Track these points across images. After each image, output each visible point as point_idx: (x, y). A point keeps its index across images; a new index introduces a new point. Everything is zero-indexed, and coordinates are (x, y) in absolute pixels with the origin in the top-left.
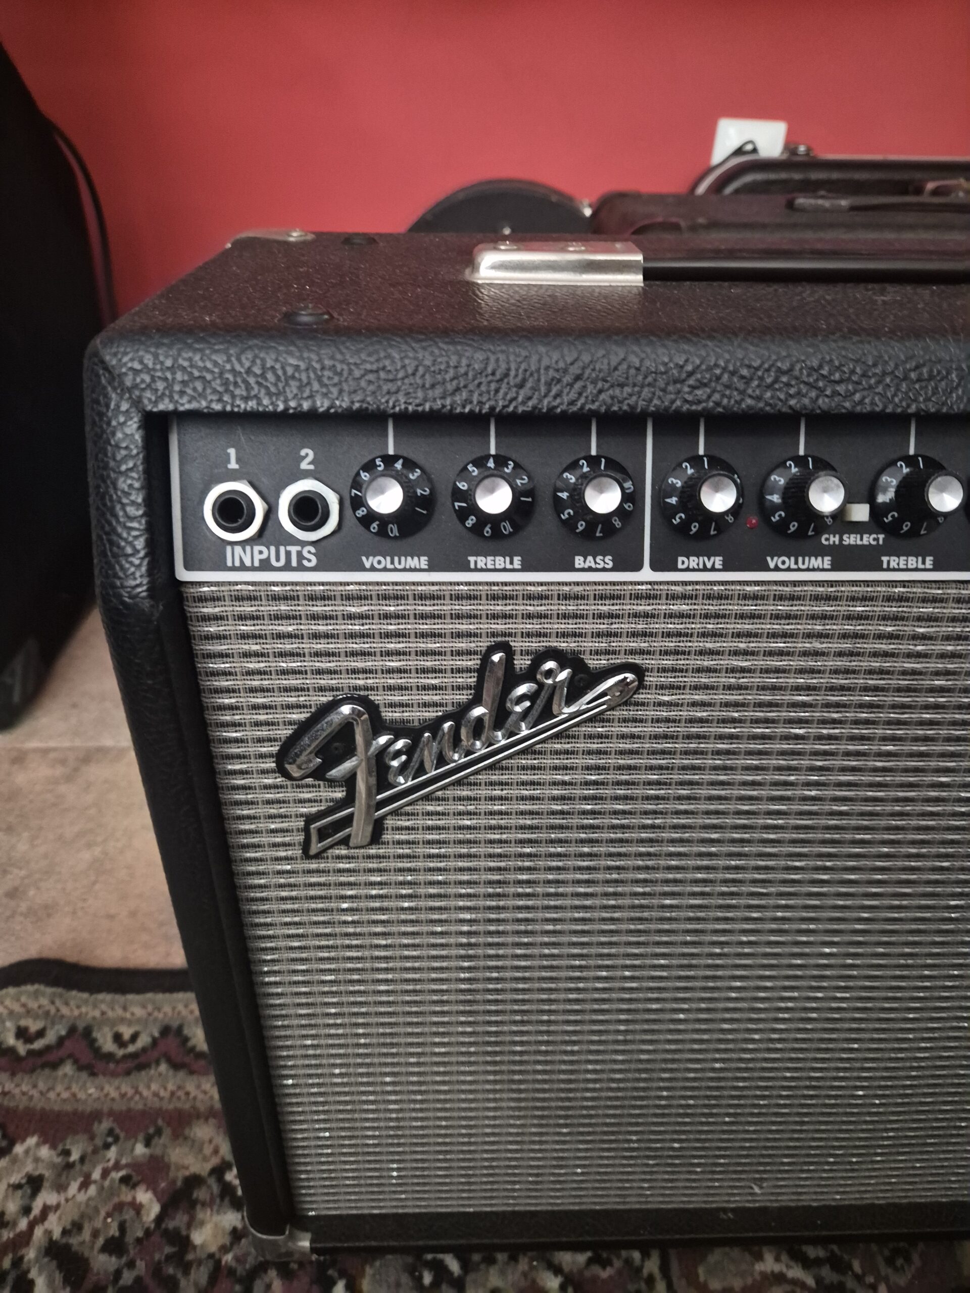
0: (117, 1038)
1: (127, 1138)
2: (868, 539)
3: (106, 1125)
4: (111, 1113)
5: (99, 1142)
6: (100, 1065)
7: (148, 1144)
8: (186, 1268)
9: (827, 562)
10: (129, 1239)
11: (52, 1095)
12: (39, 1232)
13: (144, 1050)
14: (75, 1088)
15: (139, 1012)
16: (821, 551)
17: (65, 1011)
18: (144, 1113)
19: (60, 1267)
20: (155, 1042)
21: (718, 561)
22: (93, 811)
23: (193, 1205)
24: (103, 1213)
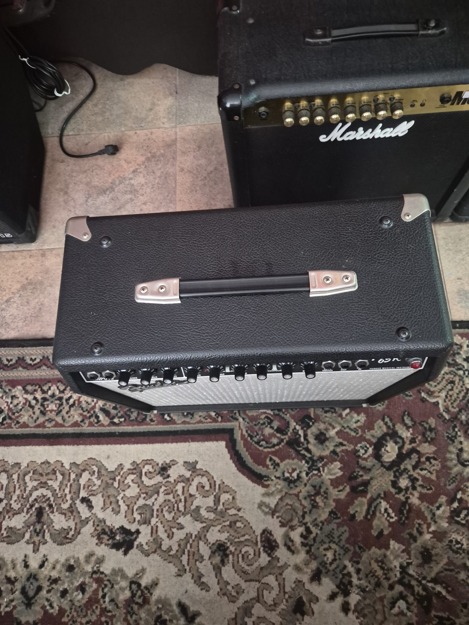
8: (132, 413)
10: (118, 407)
19: (104, 413)
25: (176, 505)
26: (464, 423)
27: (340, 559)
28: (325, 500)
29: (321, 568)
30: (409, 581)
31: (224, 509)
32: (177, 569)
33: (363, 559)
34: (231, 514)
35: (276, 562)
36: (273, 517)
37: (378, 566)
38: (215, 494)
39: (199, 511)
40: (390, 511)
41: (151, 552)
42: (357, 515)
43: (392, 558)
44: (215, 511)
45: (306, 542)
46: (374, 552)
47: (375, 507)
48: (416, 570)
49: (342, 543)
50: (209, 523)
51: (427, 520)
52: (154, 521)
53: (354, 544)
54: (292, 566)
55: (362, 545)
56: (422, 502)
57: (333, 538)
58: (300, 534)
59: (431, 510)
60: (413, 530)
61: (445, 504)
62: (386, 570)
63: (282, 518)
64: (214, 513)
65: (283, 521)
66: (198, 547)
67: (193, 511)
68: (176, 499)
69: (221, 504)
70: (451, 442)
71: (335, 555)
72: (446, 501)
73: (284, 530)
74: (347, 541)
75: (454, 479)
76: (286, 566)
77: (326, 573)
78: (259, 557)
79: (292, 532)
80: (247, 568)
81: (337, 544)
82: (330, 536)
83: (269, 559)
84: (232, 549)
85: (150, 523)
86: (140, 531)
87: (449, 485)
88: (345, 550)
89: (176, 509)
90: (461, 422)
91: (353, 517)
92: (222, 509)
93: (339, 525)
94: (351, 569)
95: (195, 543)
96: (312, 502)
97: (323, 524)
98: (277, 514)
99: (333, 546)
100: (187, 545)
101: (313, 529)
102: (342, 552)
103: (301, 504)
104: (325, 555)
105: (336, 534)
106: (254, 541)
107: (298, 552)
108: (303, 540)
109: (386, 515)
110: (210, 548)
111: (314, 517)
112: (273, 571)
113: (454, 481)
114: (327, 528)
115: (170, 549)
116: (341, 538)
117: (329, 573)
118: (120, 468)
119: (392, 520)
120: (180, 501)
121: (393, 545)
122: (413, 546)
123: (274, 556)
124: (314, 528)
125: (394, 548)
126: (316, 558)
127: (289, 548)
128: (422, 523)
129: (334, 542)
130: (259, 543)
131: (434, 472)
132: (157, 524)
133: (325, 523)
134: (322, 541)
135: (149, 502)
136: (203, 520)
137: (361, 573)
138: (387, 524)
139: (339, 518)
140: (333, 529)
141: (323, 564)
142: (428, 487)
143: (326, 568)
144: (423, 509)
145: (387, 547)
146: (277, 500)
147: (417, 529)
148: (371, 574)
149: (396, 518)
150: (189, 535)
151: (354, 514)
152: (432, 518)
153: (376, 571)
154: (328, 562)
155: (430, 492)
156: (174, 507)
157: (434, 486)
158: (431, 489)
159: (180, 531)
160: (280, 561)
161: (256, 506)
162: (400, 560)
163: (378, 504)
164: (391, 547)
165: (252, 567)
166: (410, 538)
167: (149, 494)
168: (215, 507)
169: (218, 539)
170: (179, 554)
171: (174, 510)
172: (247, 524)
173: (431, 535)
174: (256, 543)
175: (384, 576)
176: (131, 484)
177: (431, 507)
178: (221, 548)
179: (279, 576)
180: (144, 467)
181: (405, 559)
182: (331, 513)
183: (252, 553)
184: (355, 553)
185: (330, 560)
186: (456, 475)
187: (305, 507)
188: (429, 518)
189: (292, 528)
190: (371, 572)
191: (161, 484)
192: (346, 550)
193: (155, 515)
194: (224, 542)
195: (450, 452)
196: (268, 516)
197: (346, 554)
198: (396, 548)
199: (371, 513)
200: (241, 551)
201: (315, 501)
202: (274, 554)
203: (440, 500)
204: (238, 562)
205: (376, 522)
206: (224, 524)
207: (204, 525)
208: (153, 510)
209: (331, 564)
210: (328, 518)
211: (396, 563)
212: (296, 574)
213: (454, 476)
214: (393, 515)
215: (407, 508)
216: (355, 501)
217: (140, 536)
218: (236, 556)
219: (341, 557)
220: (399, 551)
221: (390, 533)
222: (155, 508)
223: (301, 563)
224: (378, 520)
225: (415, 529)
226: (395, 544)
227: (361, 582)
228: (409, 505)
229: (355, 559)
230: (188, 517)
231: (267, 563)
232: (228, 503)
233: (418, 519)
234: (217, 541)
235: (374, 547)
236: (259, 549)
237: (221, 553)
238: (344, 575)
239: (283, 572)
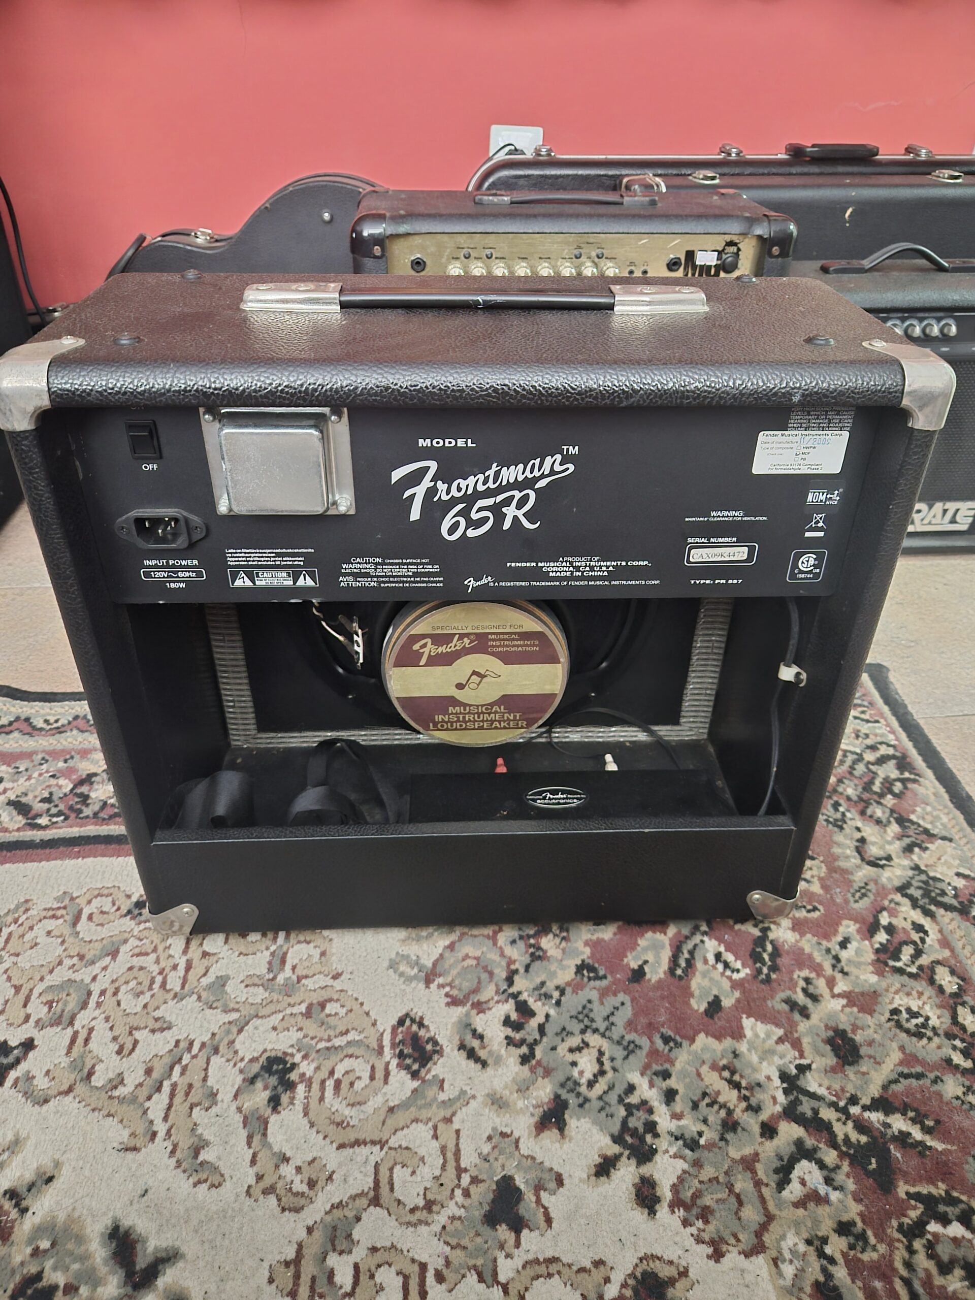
0: (46, 721)
1: (54, 760)
3: (40, 756)
4: (44, 751)
5: (36, 763)
6: (35, 733)
7: (66, 761)
8: (87, 805)
10: (55, 798)
11: (7, 745)
13: (63, 726)
14: (21, 742)
15: (60, 710)
17: (12, 709)
18: (63, 751)
19: (15, 809)
20: (69, 722)
22: (27, 621)
23: (92, 783)
24: (39, 789)
25: (159, 979)
26: (855, 798)
27: (615, 1070)
28: (564, 944)
29: (564, 1095)
30: (816, 1112)
31: (295, 978)
32: (126, 1133)
33: (678, 1065)
34: (311, 986)
35: (435, 1088)
36: (428, 987)
37: (722, 1078)
38: (273, 948)
39: (224, 985)
40: (729, 957)
41: (55, 1092)
42: (646, 968)
43: (755, 1058)
44: (268, 984)
45: (518, 1036)
46: (705, 1049)
47: (691, 953)
48: (826, 1083)
49: (616, 1033)
50: (246, 1011)
51: (823, 970)
52: (82, 1020)
53: (651, 1028)
54: (480, 1099)
55: (670, 1033)
56: (802, 935)
57: (592, 1020)
58: (503, 1018)
59: (828, 951)
60: (795, 993)
61: (858, 937)
62: (746, 1088)
63: (452, 987)
64: (266, 990)
65: (455, 992)
66: (206, 1069)
67: (209, 987)
68: (163, 964)
69: (288, 967)
70: (836, 829)
71: (600, 1063)
72: (858, 931)
73: (459, 1012)
74: (630, 1025)
75: (863, 891)
76: (464, 1098)
77: (581, 1106)
78: (386, 1081)
79: (481, 1015)
80: (347, 1112)
81: (603, 1035)
82: (584, 1016)
83: (416, 1084)
84: (306, 1068)
85: (71, 1023)
86: (36, 1043)
87: (856, 901)
88: (626, 1048)
89: (156, 986)
90: (849, 799)
91: (638, 975)
92: (287, 979)
93: (604, 993)
94: (647, 1091)
95: (201, 1062)
96: (532, 950)
97: (562, 993)
98: (441, 980)
99: (594, 1040)
100: (172, 1068)
101: (536, 1006)
102: (620, 1053)
103: (502, 955)
104: (574, 1064)
105: (599, 1012)
106: (375, 1045)
107: (498, 1061)
108: (509, 1031)
109: (720, 966)
110: (241, 1071)
111: (538, 981)
112: (424, 1114)
113: (864, 895)
114: (574, 1001)
115: (118, 1081)
116: (612, 1019)
117: (587, 1106)
118: (22, 909)
119: (735, 976)
120: (175, 967)
121: (752, 1029)
122: (803, 1026)
123: (429, 1077)
124: (539, 1003)
125: (756, 1035)
126: (548, 1072)
127: (471, 1054)
128: (813, 975)
129: (596, 1031)
130: (387, 1050)
131: (815, 880)
132: (93, 1023)
133: (568, 990)
134: (564, 1029)
135: (85, 975)
136: (232, 1005)
137: (678, 1098)
138: (726, 984)
139: (605, 977)
140: (590, 1002)
141: (569, 1083)
142: (809, 907)
143: (579, 1095)
144: (807, 950)
145: (738, 1034)
146: (440, 951)
147: (805, 991)
148: (707, 1100)
149: (748, 971)
150: (183, 1045)
151: (641, 967)
152: (834, 966)
153: (718, 1093)
154: (584, 1081)
155: (816, 914)
156: (152, 981)
157: (821, 903)
158: (815, 909)
159: (158, 1035)
160: (446, 1086)
161: (386, 964)
162: (777, 1061)
163: (695, 946)
164: (748, 1033)
165: (363, 1107)
166: (792, 1010)
167: (88, 957)
168: (271, 976)
169: (269, 1047)
170: (143, 1093)
171: (150, 988)
172: (356, 1006)
173: (844, 1001)
174: (380, 1051)
175: (744, 1105)
176: (42, 939)
177: (824, 943)
178: (275, 1067)
179: (441, 1126)
180: (89, 902)
181: (789, 1057)
182: (580, 969)
183: (366, 1075)
184: (654, 1053)
185: (588, 1075)
186: (866, 884)
187: (511, 962)
188: (827, 966)
189: (480, 1007)
190: (705, 1094)
191: (126, 935)
192: (630, 1049)
193: (92, 1003)
194: (285, 1053)
195: (839, 845)
196: (413, 984)
197: (630, 1057)
198: (762, 1036)
199: (683, 964)
200: (332, 1073)
201: (539, 948)
202: (429, 1071)
203: (841, 929)
204: (322, 1099)
205: (696, 983)
206: (289, 1011)
207: (234, 1016)
208: (89, 994)
209: (591, 1084)
210: (573, 980)
211: (768, 1071)
212: (493, 1115)
213: (863, 885)
214: (738, 965)
215: (769, 948)
216: (640, 941)
217: (31, 1055)
218: (316, 1086)
219: (618, 1063)
220: (771, 1042)
221: (738, 1001)
222: (96, 989)
223: (506, 1087)
224: (704, 975)
225: (799, 990)
226: (755, 1025)
227: (683, 1122)
228: (772, 942)
229: (656, 1067)
230: (191, 1002)
231: (409, 1093)
232: (306, 964)
233: (800, 969)
234: (265, 1051)
235: (702, 1036)
236: (388, 1064)
237: (273, 1080)
238: (629, 1108)
239: (454, 1114)
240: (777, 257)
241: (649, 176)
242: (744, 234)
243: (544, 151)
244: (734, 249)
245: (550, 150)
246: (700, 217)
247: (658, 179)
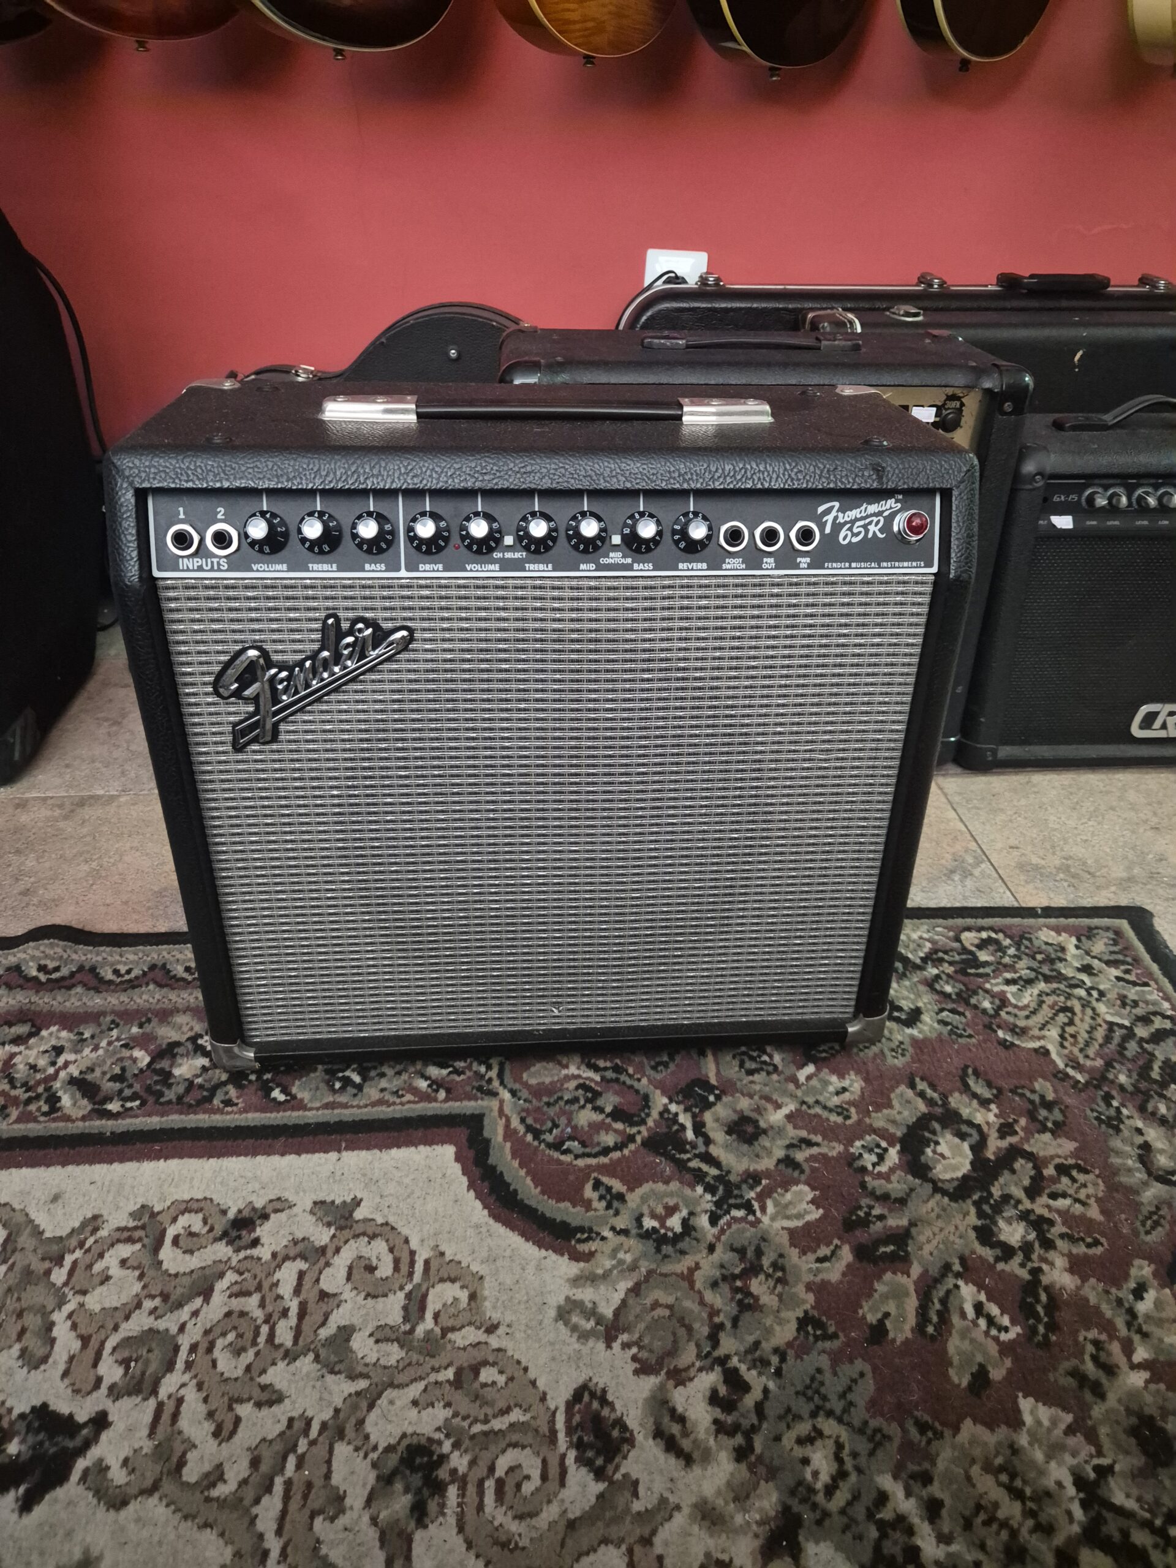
0: (116, 972)
1: (125, 1024)
2: (517, 555)
3: (109, 1019)
4: (113, 1012)
5: (104, 1027)
6: (104, 987)
7: (141, 1026)
8: (170, 1086)
9: (497, 567)
10: (128, 1075)
11: (68, 1004)
12: (63, 1074)
13: (137, 978)
14: (84, 999)
15: (131, 957)
16: (494, 561)
17: (74, 956)
18: (137, 1011)
19: (79, 1089)
20: (145, 974)
21: (440, 567)
22: (88, 839)
23: (174, 1056)
24: (109, 1063)
25: (265, 1330)
26: (1130, 1088)
27: (859, 1470)
28: (779, 1288)
29: (797, 1507)
30: (1125, 1534)
31: (438, 1330)
32: (229, 1552)
33: (941, 1465)
34: (460, 1343)
35: (627, 1495)
36: (609, 1346)
37: (1000, 1484)
38: (408, 1287)
39: (348, 1340)
40: (994, 1310)
41: (133, 1491)
42: (888, 1324)
43: (1039, 1456)
44: (403, 1339)
45: (729, 1419)
46: (973, 1441)
47: (944, 1301)
48: (1135, 1492)
49: (858, 1415)
50: (377, 1376)
51: (1116, 1330)
52: (169, 1385)
53: (900, 1413)
54: (686, 1510)
55: (927, 1418)
56: (1084, 1279)
57: (825, 1398)
58: (708, 1394)
59: (1120, 1302)
60: (1083, 1362)
61: (1155, 1283)
62: (1031, 1499)
63: (640, 1348)
64: (402, 1347)
65: (644, 1355)
66: (329, 1462)
67: (330, 1342)
68: (269, 1308)
69: (429, 1316)
70: (1111, 1131)
71: (839, 1459)
72: (1155, 1274)
73: (650, 1382)
74: (873, 1405)
75: (1155, 1217)
76: (664, 1509)
77: (819, 1523)
78: (562, 1484)
79: (680, 1388)
80: (514, 1527)
81: (840, 1420)
82: (812, 1390)
83: (601, 1487)
84: (459, 1461)
85: (154, 1392)
86: (110, 1418)
87: (1148, 1233)
88: (871, 1439)
89: (262, 1339)
90: (1122, 1088)
91: (878, 1332)
92: (429, 1332)
93: (836, 1359)
94: (903, 1503)
95: (321, 1450)
96: (739, 1296)
97: (783, 1359)
98: (624, 1337)
99: (830, 1427)
100: (285, 1458)
101: (750, 1376)
102: (863, 1446)
103: (702, 1303)
104: (806, 1461)
105: (833, 1386)
106: (545, 1429)
107: (707, 1457)
108: (718, 1413)
109: (982, 1323)
110: (374, 1465)
111: (750, 1339)
112: (614, 1532)
113: (1156, 1224)
114: (798, 1369)
115: (217, 1475)
116: (849, 1396)
117: (827, 1523)
118: (90, 1228)
119: (1004, 1337)
120: (285, 1313)
121: (1032, 1412)
122: (1097, 1411)
123: (618, 1476)
124: (754, 1372)
125: (1039, 1423)
126: (772, 1474)
127: (671, 1446)
128: (1103, 1337)
129: (830, 1414)
130: (561, 1436)
131: (1092, 1201)
132: (182, 1392)
133: (791, 1353)
134: (789, 1410)
135: (169, 1323)
136: (360, 1369)
137: (944, 1512)
138: (993, 1349)
139: (835, 1336)
140: (819, 1371)
141: (801, 1490)
142: (1089, 1240)
143: (815, 1506)
144: (1093, 1300)
145: (1015, 1421)
146: (622, 1295)
147: (1095, 1359)
148: (982, 1517)
149: (1018, 1329)
150: (297, 1425)
151: (881, 1322)
152: (1129, 1325)
153: (996, 1505)
154: (819, 1485)
155: (1098, 1250)
156: (257, 1333)
157: (1103, 1234)
158: (1097, 1243)
159: (265, 1411)
160: (641, 1490)
161: (552, 1313)
162: (1070, 1460)
163: (948, 1292)
164: (1028, 1419)
165: (534, 1522)
166: (1081, 1387)
167: (173, 1298)
168: (408, 1327)
169: (410, 1431)
170: (249, 1494)
171: (254, 1343)
172: (518, 1374)
173: (1145, 1375)
174: (552, 1438)
175: (1030, 1523)
176: (115, 1271)
177: (1114, 1290)
178: (418, 1461)
179: (638, 1549)
180: (174, 1220)
181: (1083, 1456)
182: (804, 1322)
183: (536, 1474)
184: (907, 1447)
185: (824, 1478)
186: (1158, 1208)
187: (714, 1312)
188: (1120, 1323)
189: (680, 1377)
190: (979, 1507)
191: (222, 1266)
192: (877, 1440)
193: (180, 1365)
194: (430, 1440)
195: (1118, 1153)
196: (591, 1343)
197: (880, 1454)
198: (1046, 1423)
199: (935, 1319)
200: (492, 1469)
201: (749, 1294)
202: (617, 1468)
203: (1133, 1272)
204: (480, 1507)
205: (954, 1345)
206: (433, 1377)
207: (363, 1384)
208: (177, 1349)
209: (830, 1490)
210: (795, 1339)
211: (1059, 1473)
212: (704, 1534)
213: (1153, 1209)
214: (1006, 1321)
215: (1044, 1297)
216: (876, 1285)
217: (104, 1436)
218: (471, 1490)
219: (863, 1461)
220: (1058, 1432)
221: (1010, 1372)
222: (185, 1342)
223: (719, 1493)
224: (964, 1334)
225: (1087, 1358)
226: (1036, 1407)
227: (954, 1548)
228: (1047, 1289)
229: (912, 1467)
230: (306, 1364)
231: (593, 1500)
232: (452, 1310)
233: (1088, 1329)
234: (404, 1435)
235: (968, 1424)
236: (563, 1457)
237: (416, 1480)
238: (883, 1527)
239: (654, 1532)
240: (1010, 414)
241: (839, 312)
242: (970, 387)
243: (711, 280)
244: (958, 404)
245: (718, 280)
246: (915, 366)
247: (850, 316)
